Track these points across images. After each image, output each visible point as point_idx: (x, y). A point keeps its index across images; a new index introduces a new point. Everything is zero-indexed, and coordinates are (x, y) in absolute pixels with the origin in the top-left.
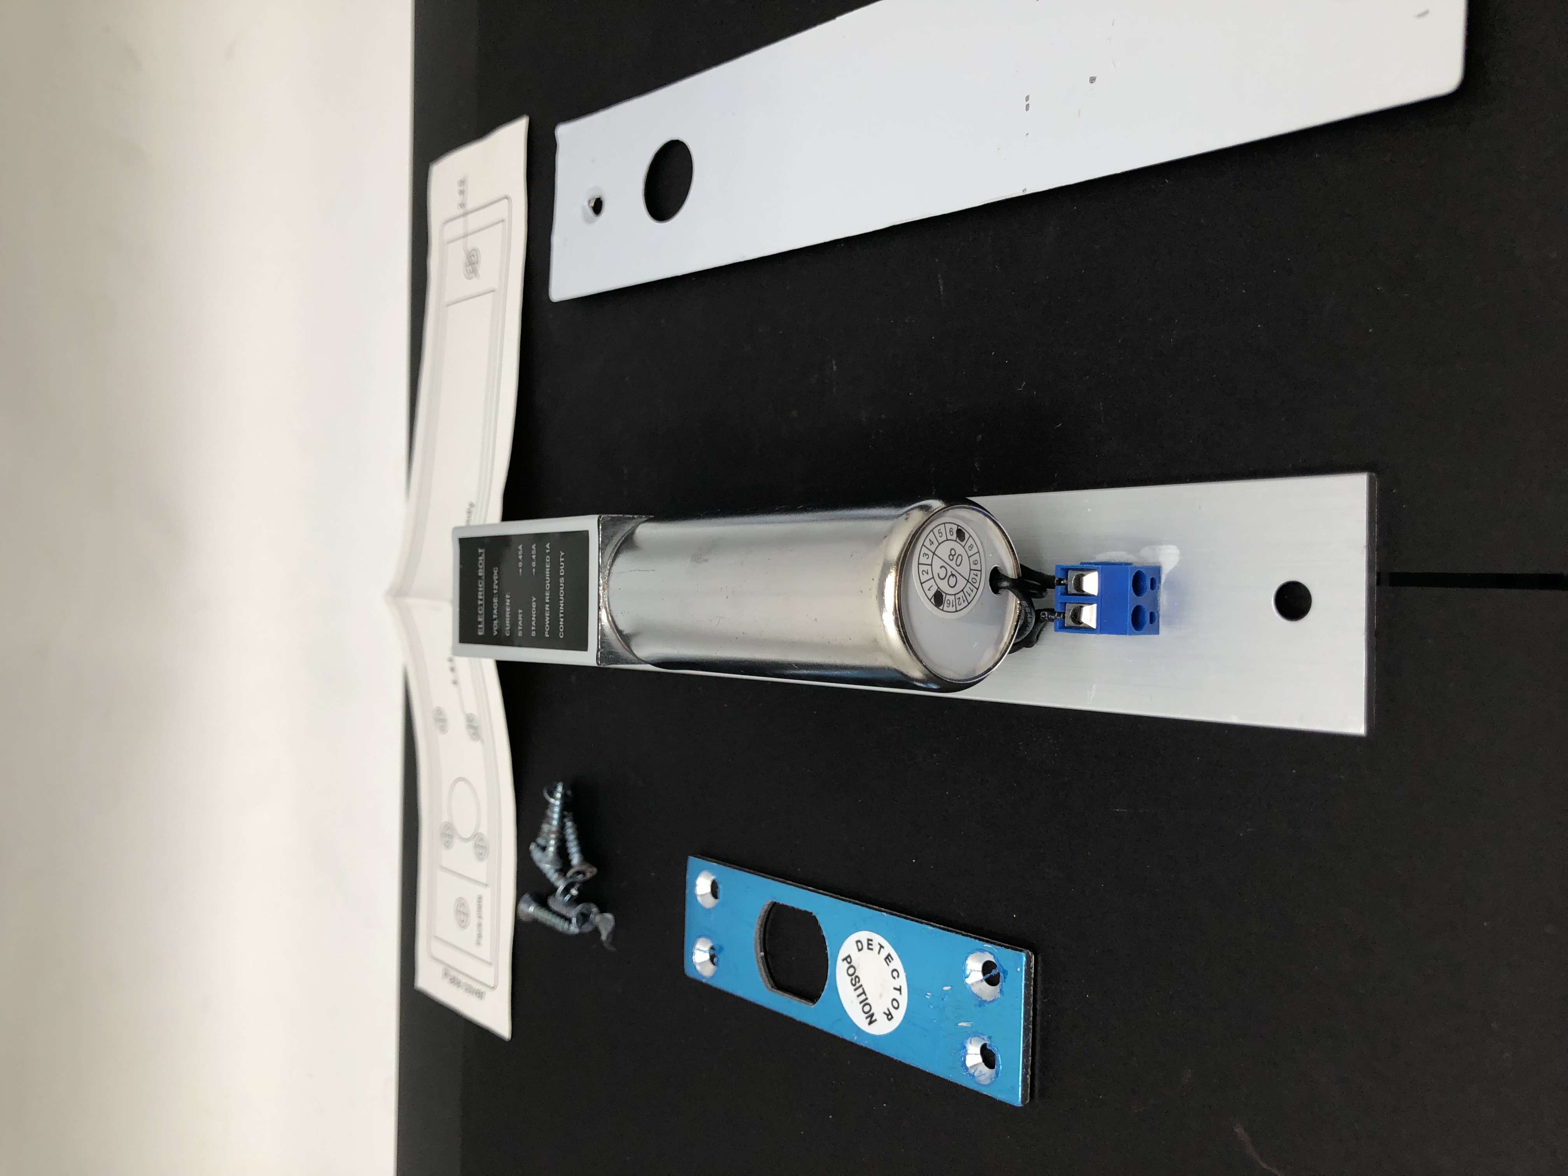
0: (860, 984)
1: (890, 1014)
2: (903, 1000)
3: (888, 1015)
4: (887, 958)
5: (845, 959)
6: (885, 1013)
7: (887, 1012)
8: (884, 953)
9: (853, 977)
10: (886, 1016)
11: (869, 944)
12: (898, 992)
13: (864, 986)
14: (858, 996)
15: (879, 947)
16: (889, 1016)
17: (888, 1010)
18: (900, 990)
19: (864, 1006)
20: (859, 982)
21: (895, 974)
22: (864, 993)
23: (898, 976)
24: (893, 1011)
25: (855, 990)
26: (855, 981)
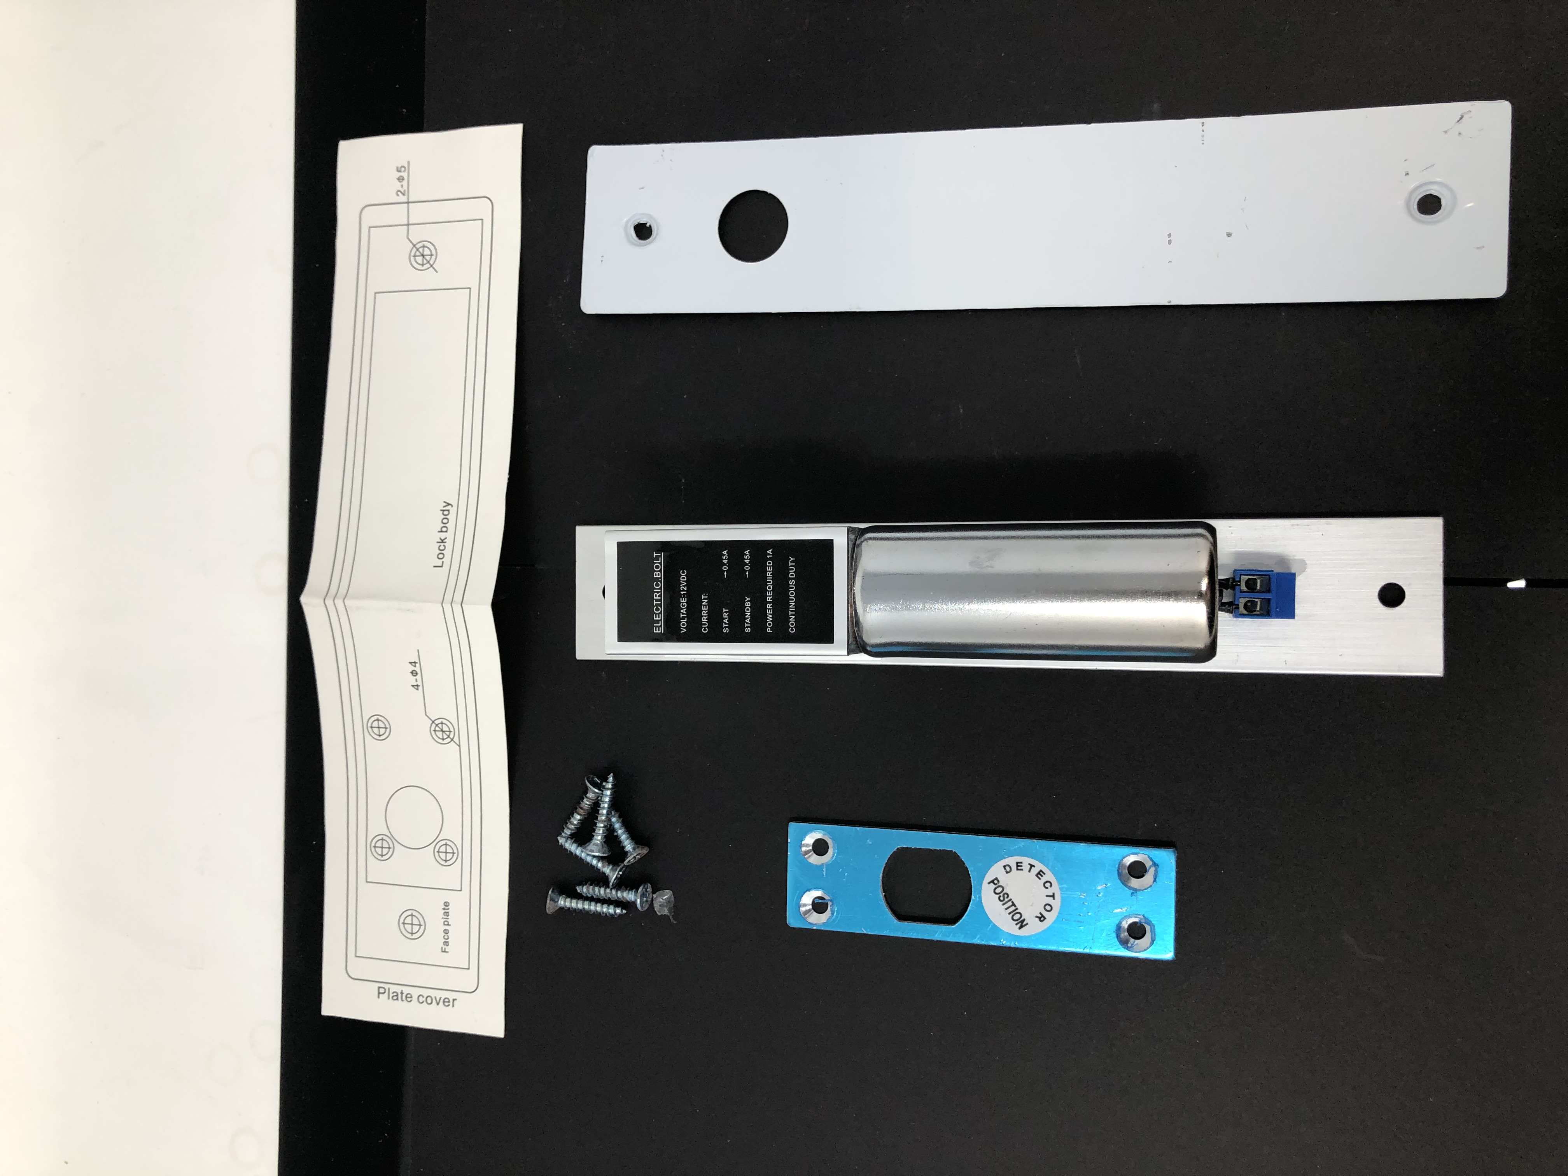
0: (1009, 899)
1: (1043, 916)
2: (1056, 904)
3: (1040, 918)
4: (1039, 873)
5: (992, 882)
6: (1036, 917)
7: (1040, 916)
8: (1035, 871)
9: (1001, 895)
10: (1038, 919)
11: (1018, 866)
12: (1052, 898)
13: (1013, 900)
14: (1006, 909)
15: (1029, 866)
16: (1042, 918)
17: (1041, 913)
18: (1053, 896)
19: (1013, 916)
20: (1008, 897)
21: (1048, 885)
22: (1013, 904)
23: (1051, 886)
24: (1045, 914)
25: (1003, 904)
26: (1003, 897)
